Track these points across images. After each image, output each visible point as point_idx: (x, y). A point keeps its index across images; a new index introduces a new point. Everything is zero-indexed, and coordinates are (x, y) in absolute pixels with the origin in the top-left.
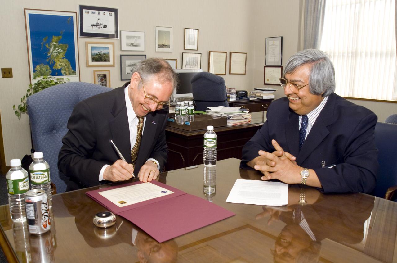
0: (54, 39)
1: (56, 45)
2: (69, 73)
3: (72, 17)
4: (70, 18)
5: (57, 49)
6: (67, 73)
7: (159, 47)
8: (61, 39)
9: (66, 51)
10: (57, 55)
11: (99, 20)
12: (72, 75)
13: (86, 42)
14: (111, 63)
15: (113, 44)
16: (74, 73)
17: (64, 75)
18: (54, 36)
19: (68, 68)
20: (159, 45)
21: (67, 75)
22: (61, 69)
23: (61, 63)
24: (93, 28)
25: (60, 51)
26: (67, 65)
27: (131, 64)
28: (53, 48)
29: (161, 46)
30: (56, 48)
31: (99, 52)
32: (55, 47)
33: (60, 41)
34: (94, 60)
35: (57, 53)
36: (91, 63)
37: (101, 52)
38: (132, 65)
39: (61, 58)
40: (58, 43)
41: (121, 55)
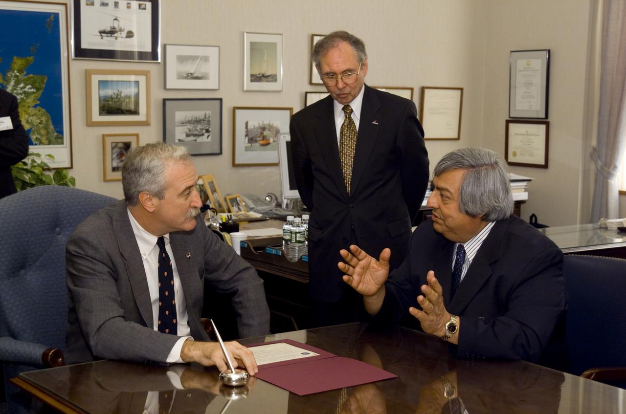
0: (15, 63)
1: (20, 77)
2: (47, 139)
3: (56, 16)
4: (53, 16)
5: (22, 85)
6: (44, 140)
7: (252, 81)
8: (32, 63)
9: (41, 92)
10: (22, 99)
11: (116, 19)
12: (53, 144)
13: (86, 70)
14: (141, 117)
15: (146, 74)
16: (59, 140)
17: (36, 144)
18: (15, 58)
19: (46, 128)
20: (252, 76)
21: (44, 144)
22: (30, 130)
23: (31, 118)
24: (102, 38)
25: (30, 90)
26: (44, 121)
27: (187, 119)
28: (12, 83)
29: (255, 78)
30: (19, 84)
31: (116, 92)
32: (17, 83)
33: (29, 69)
34: (103, 110)
35: (21, 94)
36: (96, 117)
37: (121, 92)
38: (189, 122)
39: (30, 105)
40: (25, 73)
41: (165, 100)
